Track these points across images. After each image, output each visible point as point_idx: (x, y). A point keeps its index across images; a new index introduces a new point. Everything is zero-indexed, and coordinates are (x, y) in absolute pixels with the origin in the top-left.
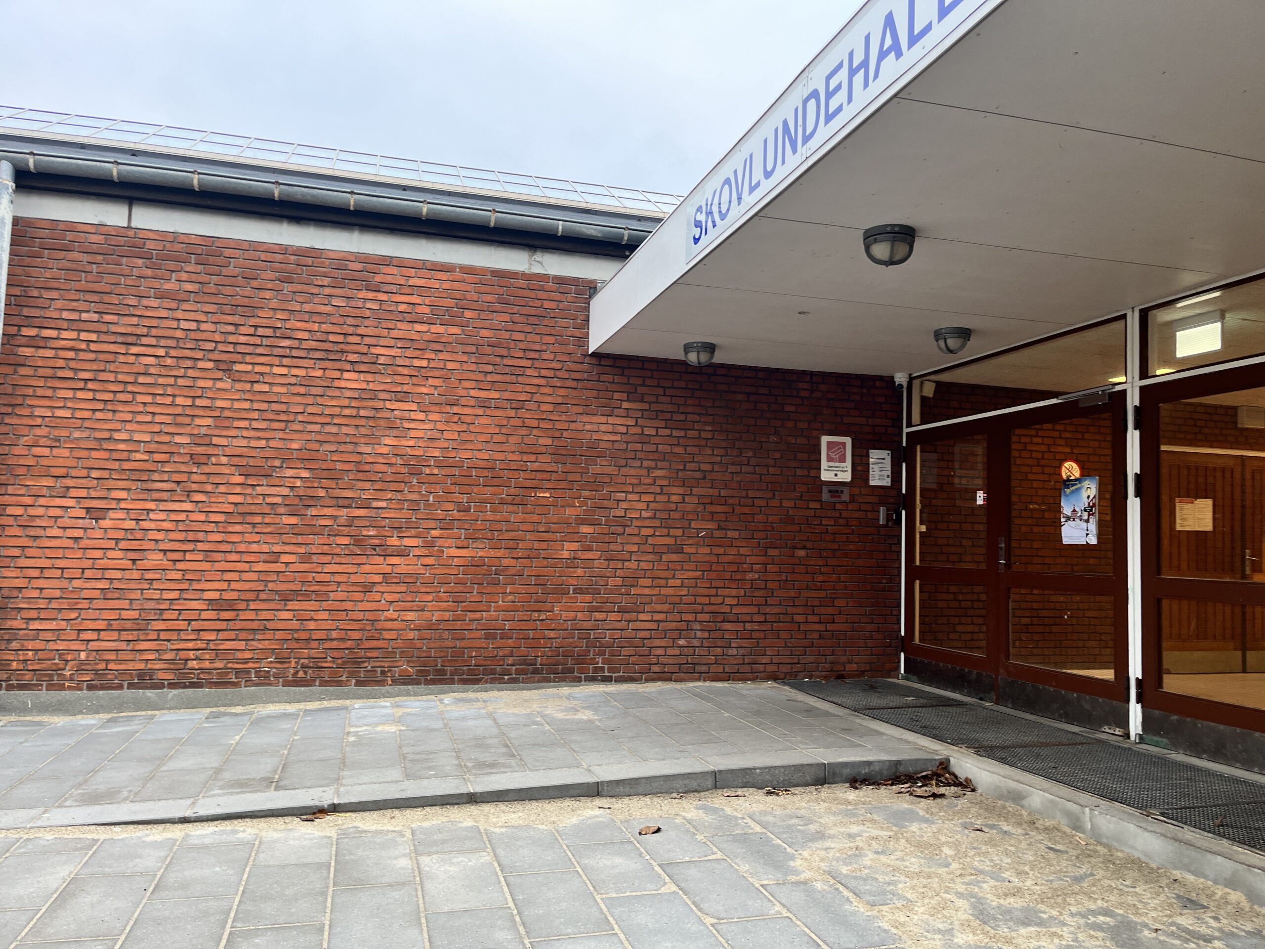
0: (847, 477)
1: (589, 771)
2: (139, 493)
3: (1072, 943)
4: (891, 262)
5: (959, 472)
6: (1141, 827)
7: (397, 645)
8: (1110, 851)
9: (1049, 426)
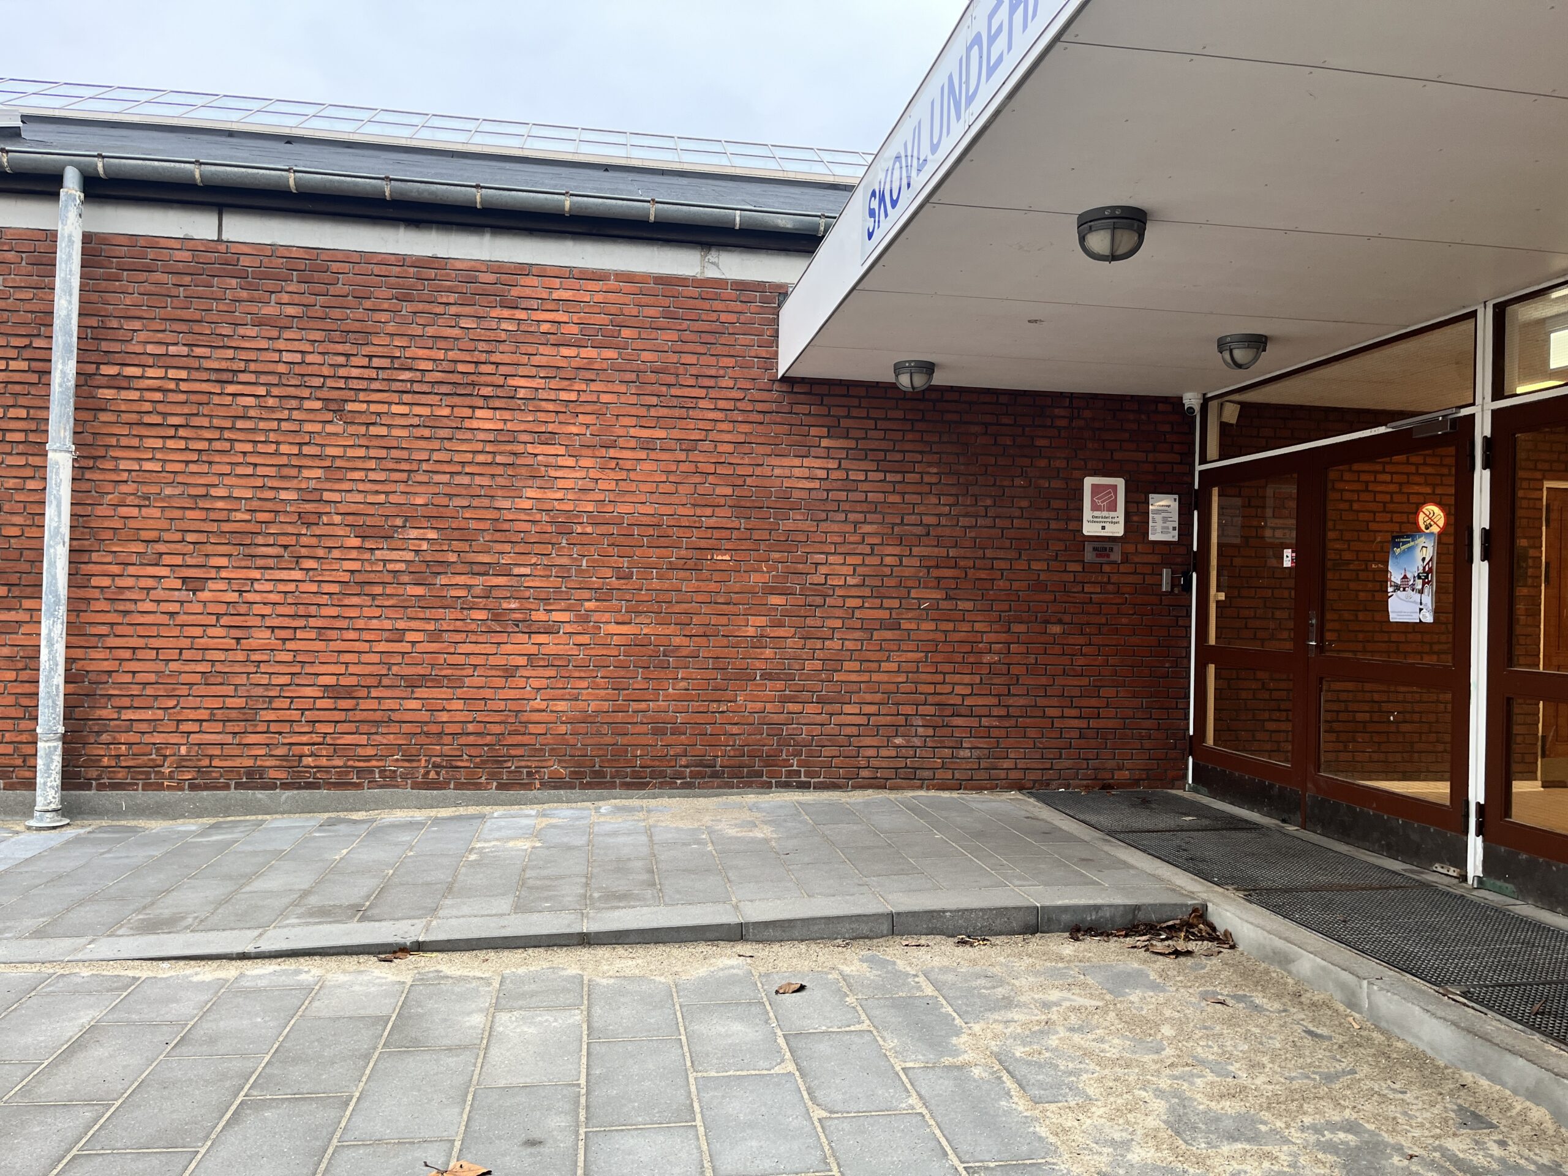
0: (1118, 530)
1: (736, 908)
2: (242, 560)
3: (1286, 1169)
4: (1113, 257)
5: (1271, 522)
6: (1428, 1011)
7: (545, 741)
8: (1388, 1039)
9: (1402, 458)
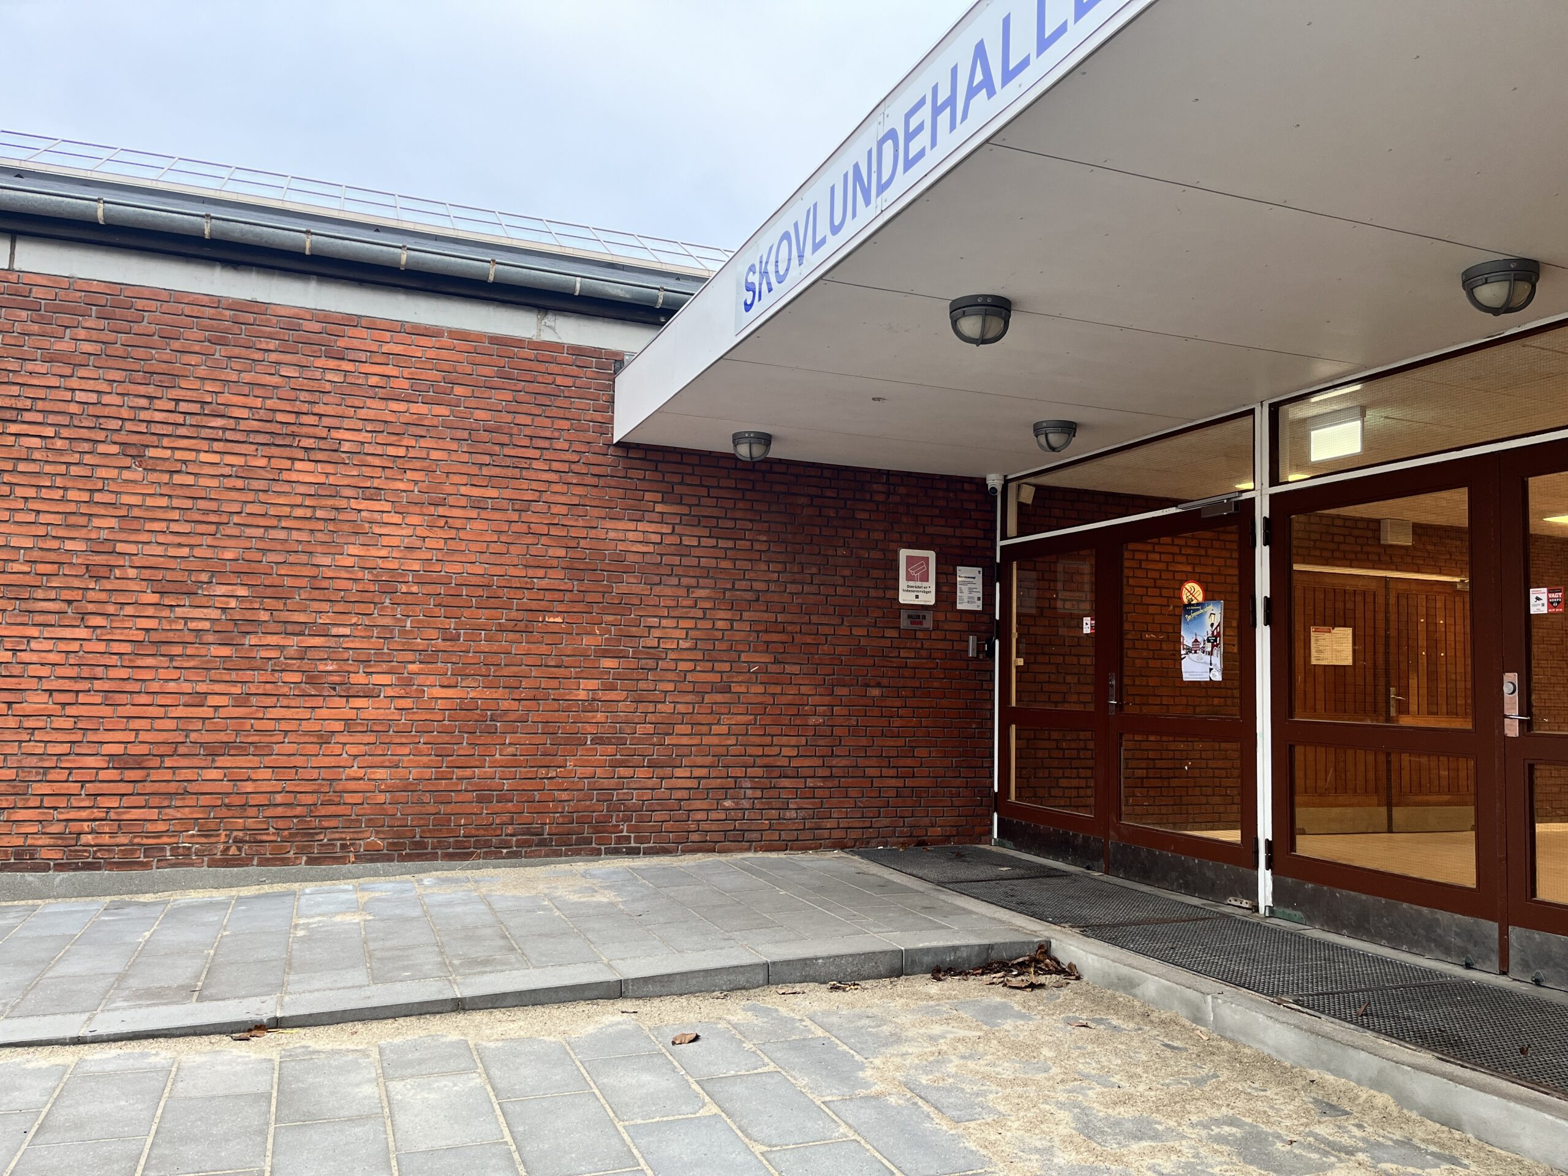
0: (929, 599)
1: (610, 966)
2: (17, 616)
4: (983, 341)
5: (1063, 595)
6: (1271, 1018)
7: (362, 812)
8: (1236, 1047)
9: (1168, 540)
